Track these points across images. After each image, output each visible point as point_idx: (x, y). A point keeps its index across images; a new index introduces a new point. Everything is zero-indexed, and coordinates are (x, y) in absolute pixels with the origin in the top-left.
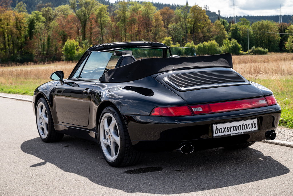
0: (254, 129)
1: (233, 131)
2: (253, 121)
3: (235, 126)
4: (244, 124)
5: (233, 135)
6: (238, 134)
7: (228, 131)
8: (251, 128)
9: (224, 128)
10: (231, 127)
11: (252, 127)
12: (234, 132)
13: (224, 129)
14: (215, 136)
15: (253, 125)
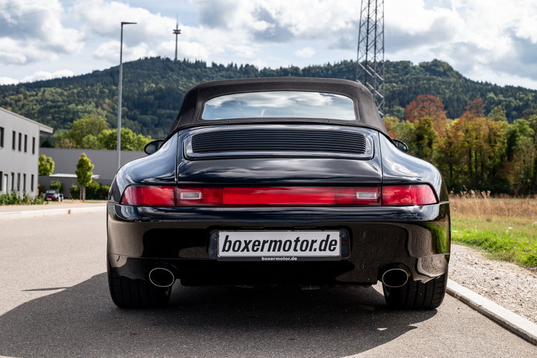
0: (327, 253)
1: (269, 250)
2: (328, 236)
3: (276, 242)
4: (301, 240)
5: (266, 259)
6: (281, 259)
7: (255, 248)
8: (320, 250)
9: (245, 241)
10: (265, 242)
11: (322, 248)
12: (271, 253)
13: (247, 244)
14: (222, 258)
15: (327, 244)
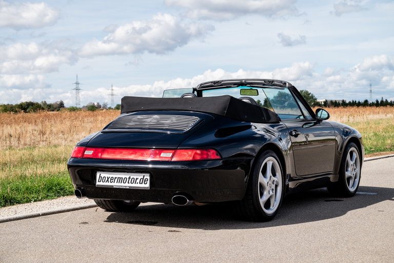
0: (143, 185)
1: (117, 182)
2: (144, 176)
3: (120, 178)
4: (131, 177)
5: (116, 187)
6: (122, 187)
7: (111, 181)
9: (108, 177)
11: (141, 182)
14: (97, 185)
15: (143, 181)
